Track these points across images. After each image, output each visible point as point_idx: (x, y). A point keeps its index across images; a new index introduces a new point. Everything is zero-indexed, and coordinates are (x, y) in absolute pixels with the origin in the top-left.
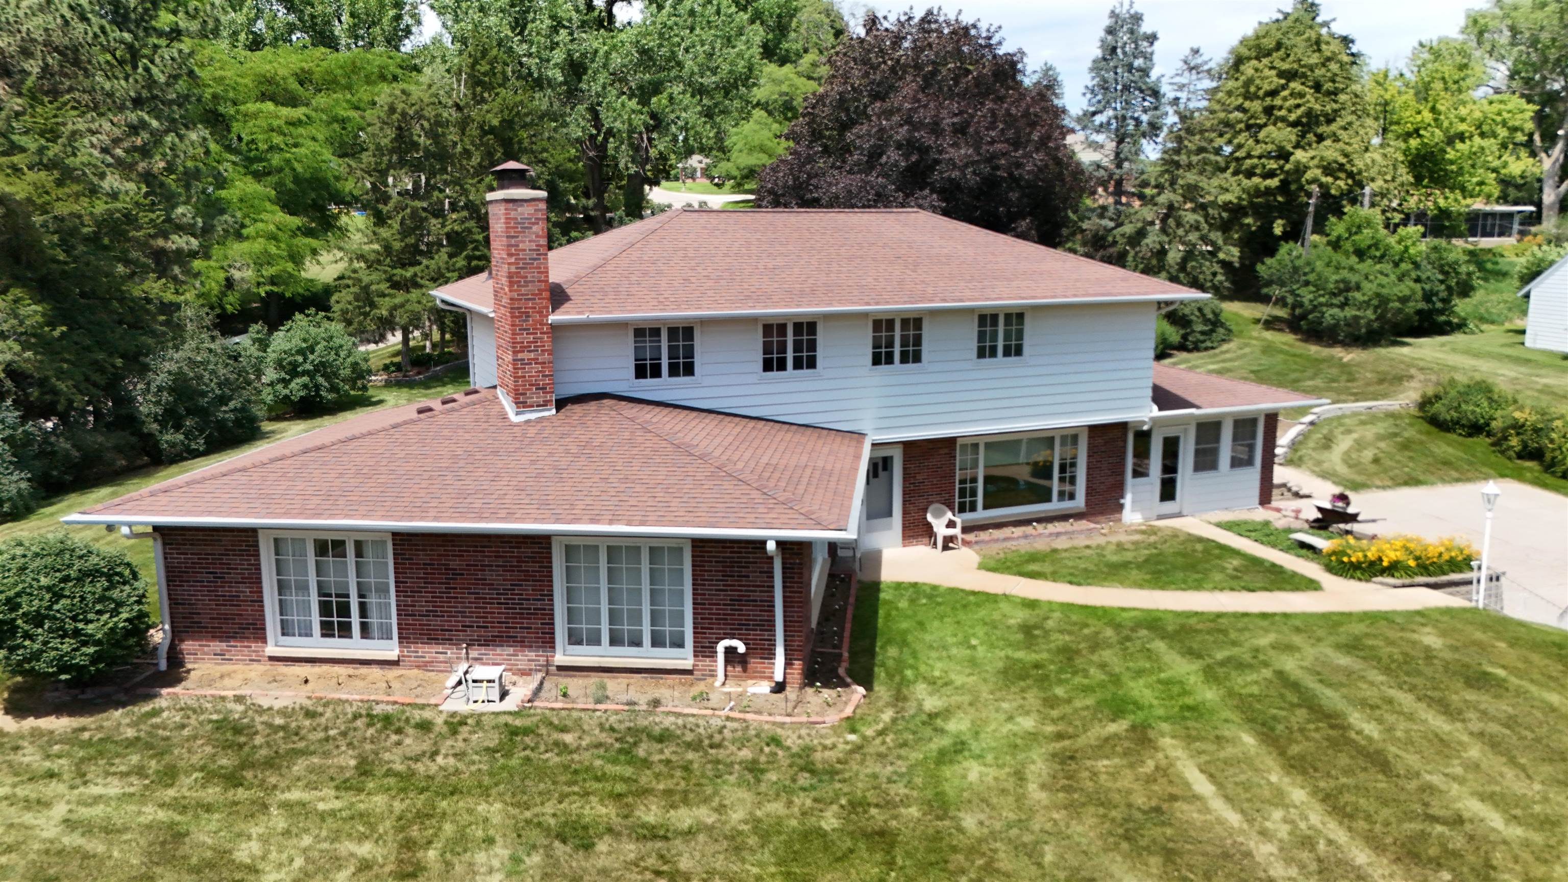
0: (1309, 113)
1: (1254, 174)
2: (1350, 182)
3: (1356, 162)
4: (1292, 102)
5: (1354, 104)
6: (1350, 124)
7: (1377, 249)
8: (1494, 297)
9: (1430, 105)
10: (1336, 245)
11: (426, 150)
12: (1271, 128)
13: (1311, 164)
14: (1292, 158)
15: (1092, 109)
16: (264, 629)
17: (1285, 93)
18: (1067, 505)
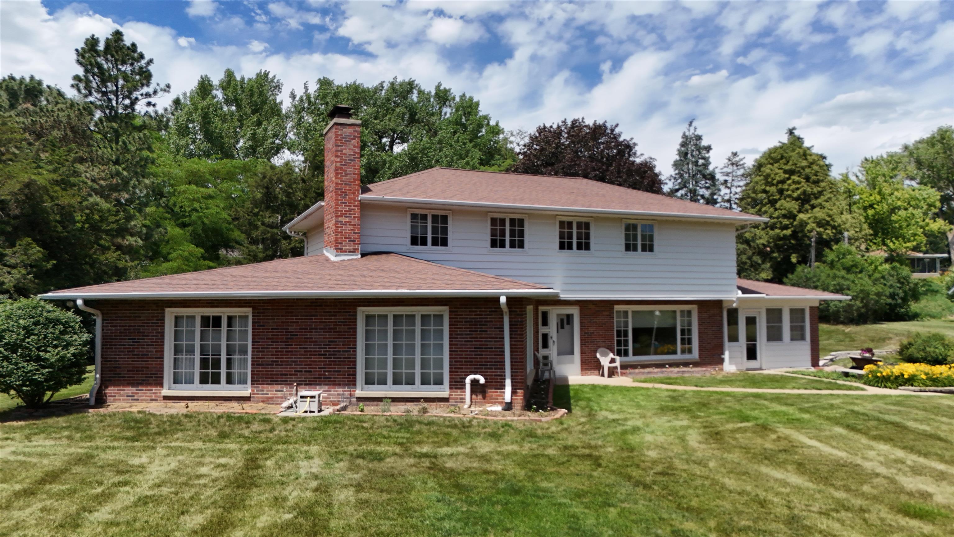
0: (804, 192)
1: (776, 228)
2: (834, 231)
3: (836, 219)
4: (794, 186)
5: (831, 188)
6: (830, 198)
7: (857, 268)
8: (932, 304)
9: (877, 190)
10: (832, 265)
11: (282, 201)
12: (783, 201)
13: (809, 221)
14: (798, 218)
15: (677, 187)
16: (162, 377)
17: (789, 182)
18: (686, 357)
